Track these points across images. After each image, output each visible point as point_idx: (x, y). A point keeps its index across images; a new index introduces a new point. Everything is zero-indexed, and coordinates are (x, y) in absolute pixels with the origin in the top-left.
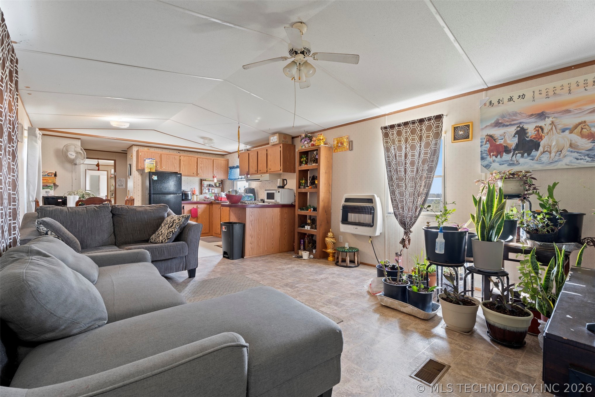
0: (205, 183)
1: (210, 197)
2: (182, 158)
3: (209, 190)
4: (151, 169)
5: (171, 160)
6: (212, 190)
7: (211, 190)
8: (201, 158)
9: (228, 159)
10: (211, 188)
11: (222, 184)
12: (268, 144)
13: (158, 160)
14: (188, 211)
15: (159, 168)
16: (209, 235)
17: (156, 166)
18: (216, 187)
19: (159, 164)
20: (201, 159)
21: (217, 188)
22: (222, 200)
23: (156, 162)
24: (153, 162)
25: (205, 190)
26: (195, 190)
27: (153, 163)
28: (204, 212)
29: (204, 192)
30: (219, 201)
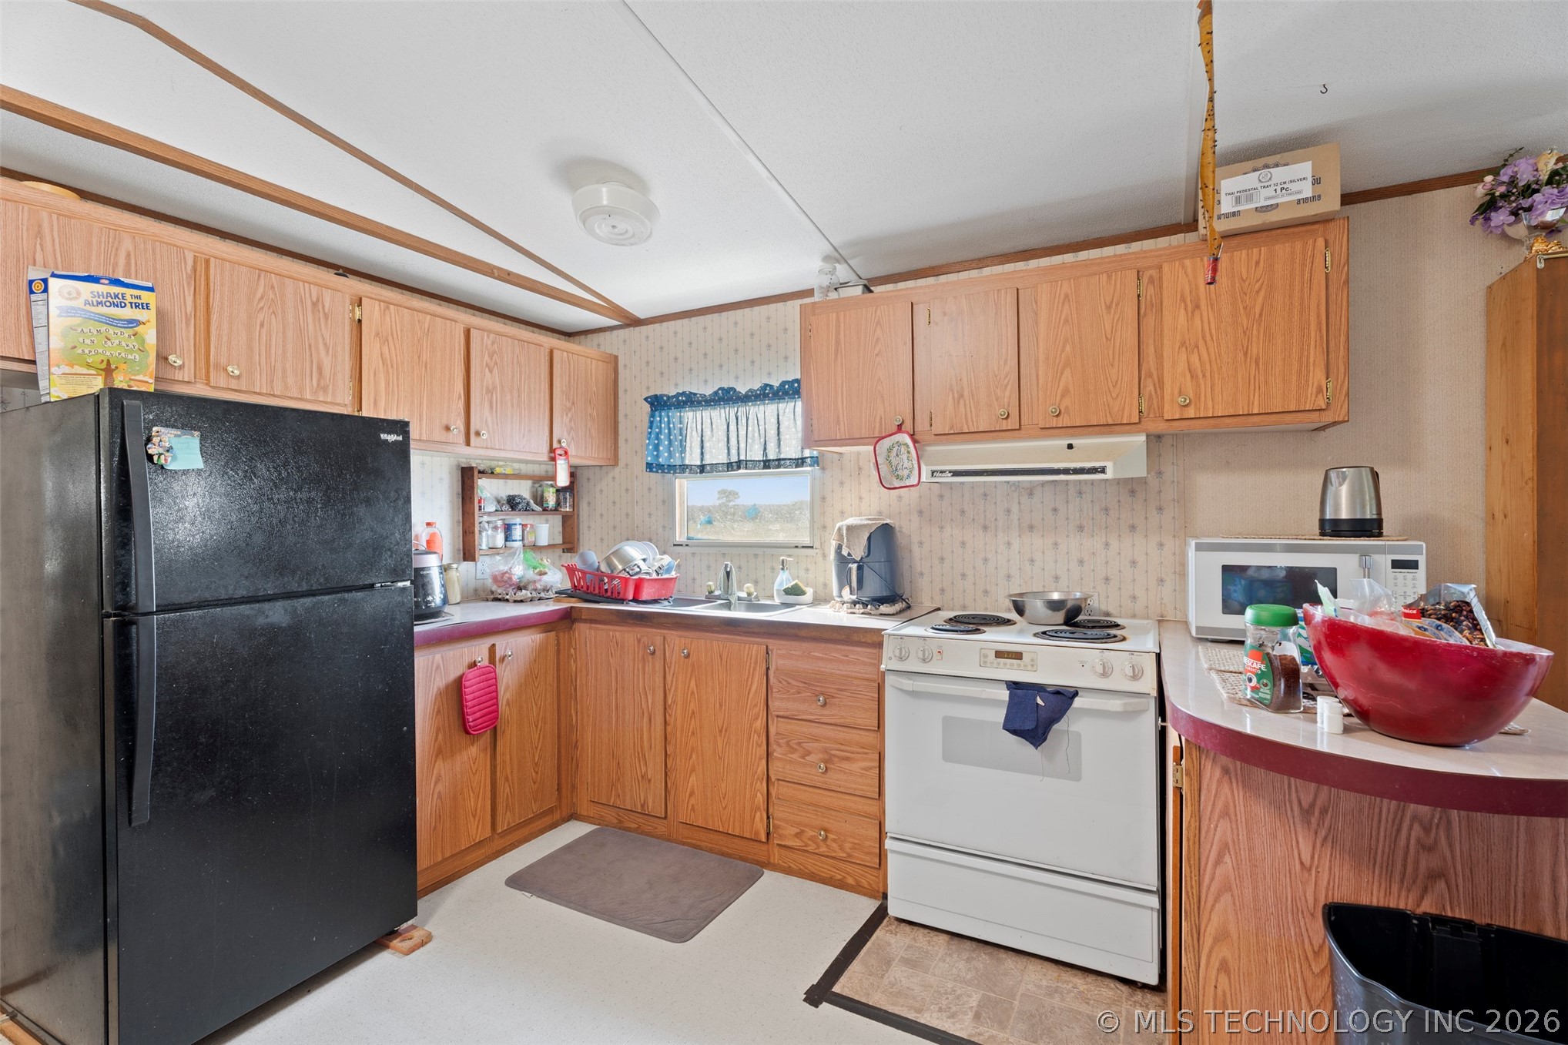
0: (488, 490)
1: (531, 574)
2: (371, 312)
3: (508, 528)
4: (108, 371)
5: (290, 319)
6: (524, 526)
7: (517, 533)
8: (489, 331)
9: (616, 358)
10: (517, 519)
11: (573, 496)
12: (1191, 226)
13: (183, 303)
14: (440, 694)
15: (186, 375)
16: (557, 816)
17: (162, 358)
18: (545, 510)
19: (184, 335)
20: (487, 341)
21: (550, 517)
22: (645, 596)
23: (161, 315)
24: (128, 313)
25: (489, 537)
26: (433, 535)
27: (134, 323)
28: (530, 678)
29: (484, 547)
30: (622, 601)
